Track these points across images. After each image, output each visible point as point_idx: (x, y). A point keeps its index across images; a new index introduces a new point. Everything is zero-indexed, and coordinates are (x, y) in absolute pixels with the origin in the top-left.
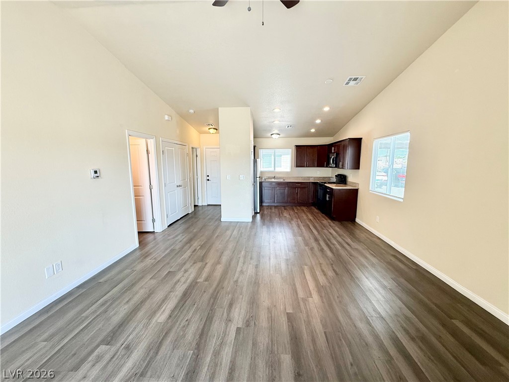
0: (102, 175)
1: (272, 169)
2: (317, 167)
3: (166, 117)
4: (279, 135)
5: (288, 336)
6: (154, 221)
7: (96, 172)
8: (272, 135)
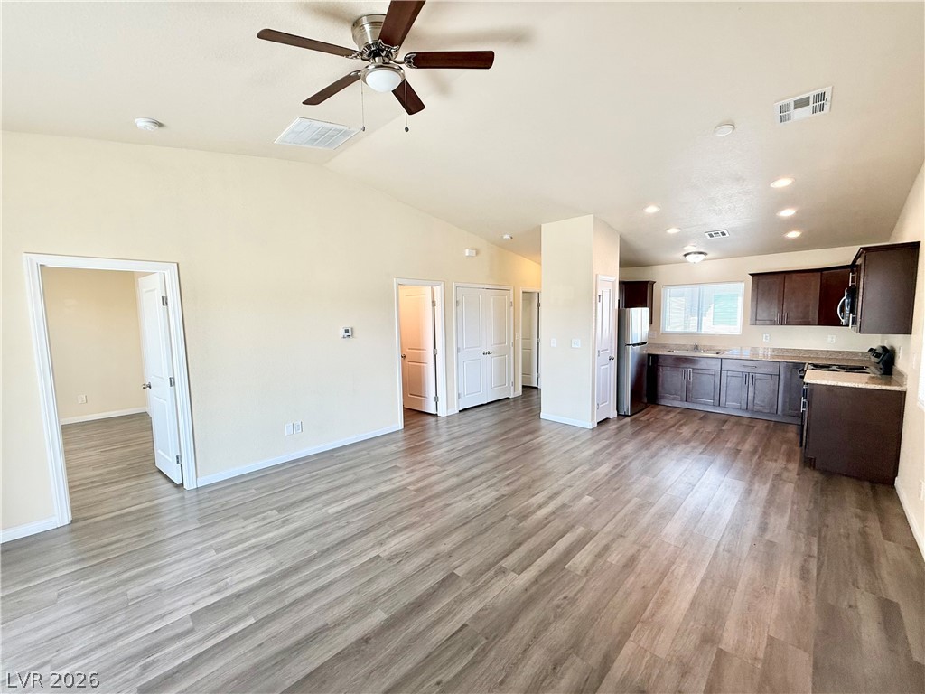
0: (355, 335)
1: (693, 329)
2: (819, 324)
3: (467, 252)
4: (706, 254)
5: (417, 596)
6: (436, 399)
7: (347, 331)
8: (685, 255)
